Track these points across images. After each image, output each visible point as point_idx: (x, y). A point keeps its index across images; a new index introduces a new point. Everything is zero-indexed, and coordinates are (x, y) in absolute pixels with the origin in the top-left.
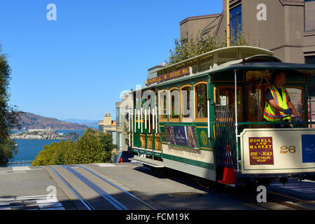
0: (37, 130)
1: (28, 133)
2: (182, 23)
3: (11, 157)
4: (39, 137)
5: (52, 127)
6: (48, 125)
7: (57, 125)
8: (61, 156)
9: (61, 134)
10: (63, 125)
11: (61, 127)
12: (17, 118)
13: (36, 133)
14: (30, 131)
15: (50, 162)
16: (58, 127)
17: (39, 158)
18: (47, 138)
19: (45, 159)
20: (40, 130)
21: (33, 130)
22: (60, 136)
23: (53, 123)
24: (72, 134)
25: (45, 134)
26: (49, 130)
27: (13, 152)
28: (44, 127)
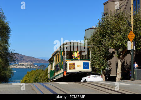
0: (23, 63)
1: (19, 65)
2: (105, 4)
3: (10, 78)
4: (24, 67)
5: (31, 61)
6: (29, 61)
7: (34, 61)
8: (37, 78)
9: (36, 66)
10: (37, 61)
11: (36, 62)
12: (14, 56)
13: (23, 65)
14: (20, 63)
15: (31, 81)
16: (34, 62)
17: (25, 79)
18: (28, 68)
19: (27, 79)
20: (25, 63)
21: (21, 63)
22: (36, 67)
23: (32, 59)
24: (42, 65)
25: (27, 65)
26: (30, 63)
27: (11, 75)
28: (27, 62)
